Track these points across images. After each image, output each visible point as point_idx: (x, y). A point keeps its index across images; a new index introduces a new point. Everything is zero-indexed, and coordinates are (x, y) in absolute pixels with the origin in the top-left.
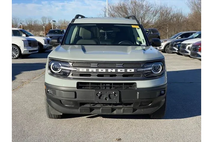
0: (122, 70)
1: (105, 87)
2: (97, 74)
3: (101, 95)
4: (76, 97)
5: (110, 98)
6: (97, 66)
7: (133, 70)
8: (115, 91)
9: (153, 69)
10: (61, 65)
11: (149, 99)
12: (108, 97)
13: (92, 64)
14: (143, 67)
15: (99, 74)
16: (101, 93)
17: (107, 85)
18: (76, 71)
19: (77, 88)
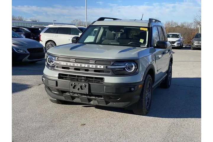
0: (93, 66)
1: (81, 79)
2: (74, 68)
3: (75, 86)
4: (57, 85)
5: (82, 89)
6: (74, 61)
7: (102, 67)
8: (85, 84)
9: (126, 67)
10: (54, 59)
11: (115, 93)
12: (80, 88)
13: (71, 59)
14: (113, 65)
15: (75, 68)
16: (74, 84)
17: (83, 78)
18: (59, 64)
19: (58, 78)
